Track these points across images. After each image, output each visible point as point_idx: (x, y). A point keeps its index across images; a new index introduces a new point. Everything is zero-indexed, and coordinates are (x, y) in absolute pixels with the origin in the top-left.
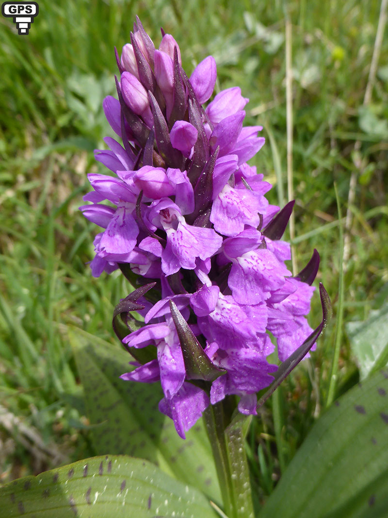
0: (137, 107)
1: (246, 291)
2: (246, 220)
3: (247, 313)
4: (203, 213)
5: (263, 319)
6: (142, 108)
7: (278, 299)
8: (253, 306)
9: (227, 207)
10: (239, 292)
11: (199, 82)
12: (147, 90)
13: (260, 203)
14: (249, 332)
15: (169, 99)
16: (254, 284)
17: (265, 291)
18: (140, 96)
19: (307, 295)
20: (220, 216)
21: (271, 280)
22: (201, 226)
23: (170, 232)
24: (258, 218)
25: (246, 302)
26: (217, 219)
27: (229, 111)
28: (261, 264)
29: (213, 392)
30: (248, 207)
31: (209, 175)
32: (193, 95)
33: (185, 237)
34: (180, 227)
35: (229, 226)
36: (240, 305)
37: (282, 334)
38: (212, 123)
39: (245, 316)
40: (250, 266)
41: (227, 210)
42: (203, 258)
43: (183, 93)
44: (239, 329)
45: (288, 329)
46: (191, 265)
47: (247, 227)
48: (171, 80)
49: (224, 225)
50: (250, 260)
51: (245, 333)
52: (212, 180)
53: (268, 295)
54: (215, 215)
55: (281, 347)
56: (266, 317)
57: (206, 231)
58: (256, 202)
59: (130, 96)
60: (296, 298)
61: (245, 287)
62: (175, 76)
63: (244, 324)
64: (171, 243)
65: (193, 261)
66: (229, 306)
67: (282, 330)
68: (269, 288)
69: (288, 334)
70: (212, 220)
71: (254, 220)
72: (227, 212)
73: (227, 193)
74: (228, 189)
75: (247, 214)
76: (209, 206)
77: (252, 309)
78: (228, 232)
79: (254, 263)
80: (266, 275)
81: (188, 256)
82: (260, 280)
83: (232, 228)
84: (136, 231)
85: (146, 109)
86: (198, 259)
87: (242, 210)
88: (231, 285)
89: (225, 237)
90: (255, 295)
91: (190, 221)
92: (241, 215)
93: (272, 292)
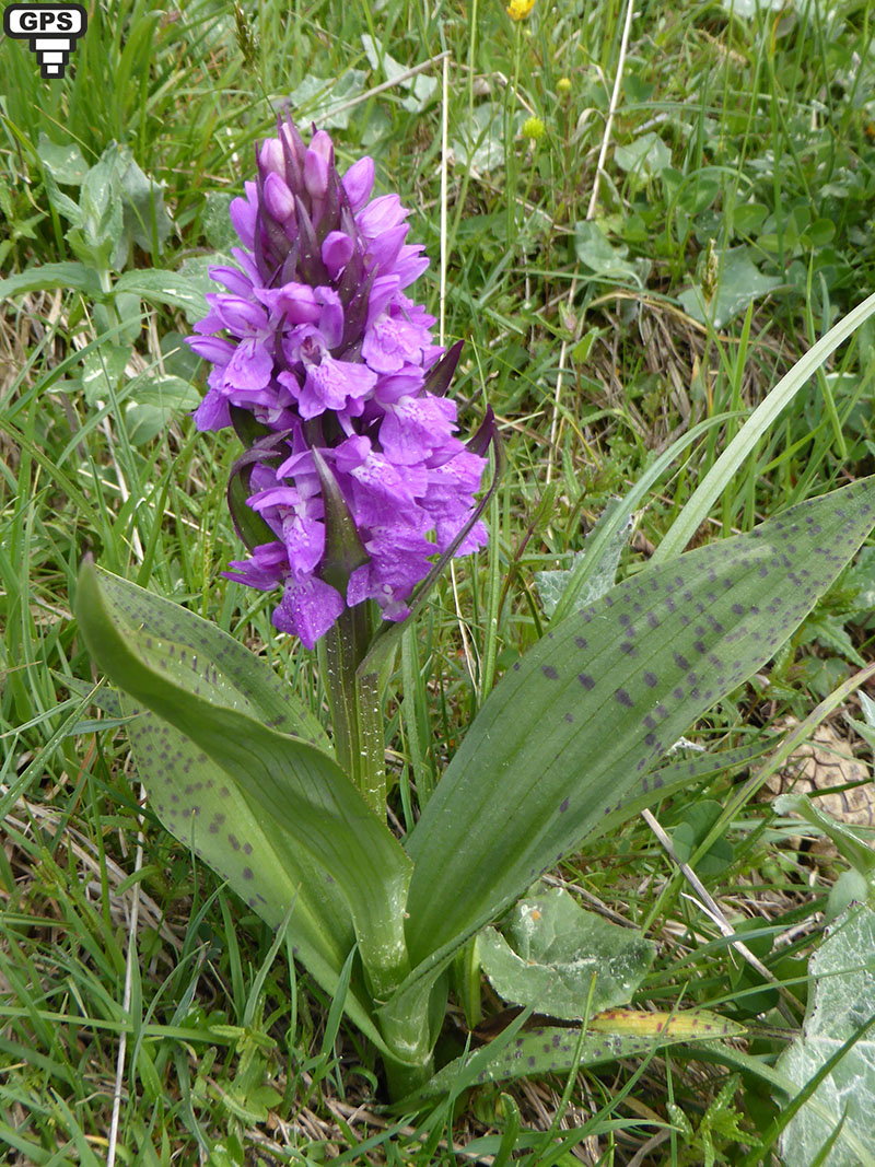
0: (281, 212)
1: (402, 448)
2: (405, 356)
3: (402, 475)
4: (352, 346)
5: (421, 484)
6: (287, 215)
7: (440, 460)
8: (410, 466)
9: (382, 340)
10: (393, 449)
11: (353, 187)
12: (294, 195)
13: (423, 338)
14: (405, 496)
15: (317, 205)
16: (411, 439)
17: (426, 448)
18: (285, 201)
19: (477, 468)
20: (374, 350)
21: (433, 433)
22: (349, 360)
23: (311, 368)
24: (420, 353)
25: (401, 462)
26: (371, 354)
27: (386, 224)
28: (421, 413)
29: (350, 590)
30: (408, 342)
31: (365, 297)
32: (345, 202)
33: (332, 373)
34: (324, 361)
35: (384, 362)
36: (393, 465)
37: (443, 517)
38: (364, 238)
39: (400, 479)
40: (408, 415)
41: (382, 342)
42: (355, 396)
43: (335, 201)
44: (392, 492)
45: (451, 511)
46: (340, 404)
47: (407, 364)
48: (324, 184)
49: (378, 362)
50: (408, 408)
51: (399, 497)
52: (368, 304)
53: (429, 453)
54: (368, 348)
55: (441, 534)
56: (426, 481)
57: (356, 368)
58: (418, 337)
59: (276, 200)
60: (463, 469)
61: (400, 442)
62: (329, 180)
63: (398, 487)
64: (313, 381)
65: (343, 399)
66: (381, 464)
67: (443, 512)
68: (430, 444)
69: (450, 517)
70: (364, 354)
71: (415, 356)
72: (383, 346)
73: (382, 323)
74: (385, 318)
75: (406, 348)
76: (361, 336)
77: (409, 470)
78: (385, 369)
79: (413, 412)
80: (428, 427)
81: (335, 394)
82: (419, 433)
83: (390, 365)
84: (270, 365)
85: (290, 216)
86: (348, 398)
87: (401, 343)
88: (382, 440)
89: (381, 375)
90: (414, 454)
91: (338, 354)
92: (399, 349)
93: (435, 450)
